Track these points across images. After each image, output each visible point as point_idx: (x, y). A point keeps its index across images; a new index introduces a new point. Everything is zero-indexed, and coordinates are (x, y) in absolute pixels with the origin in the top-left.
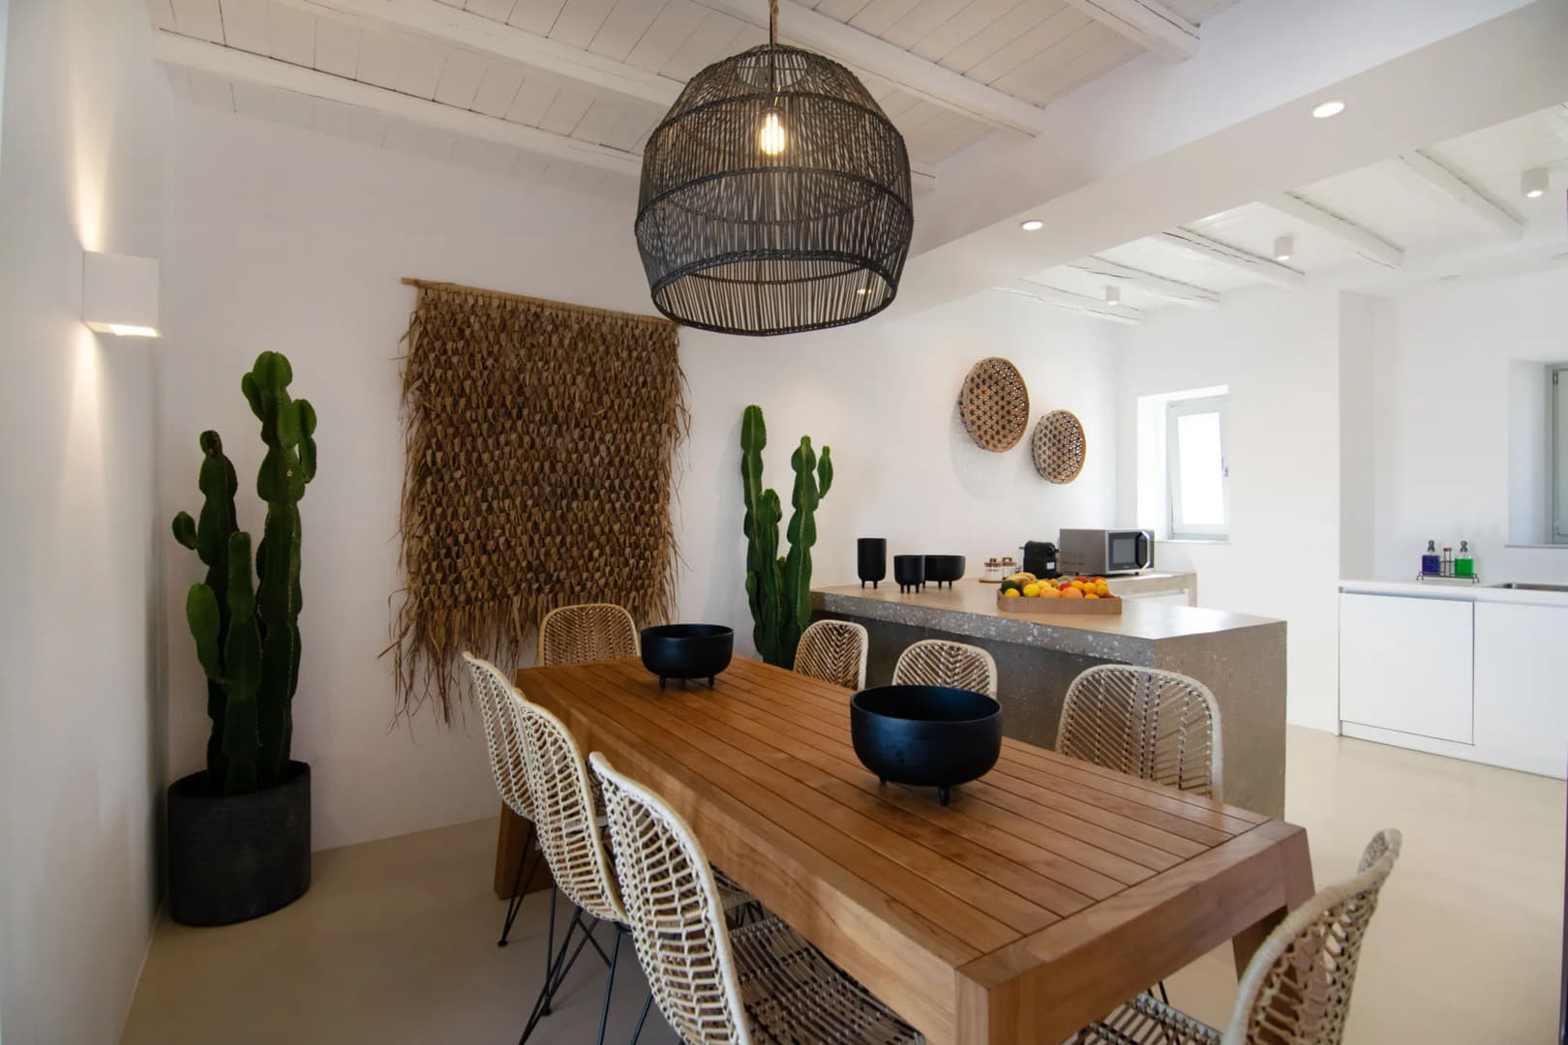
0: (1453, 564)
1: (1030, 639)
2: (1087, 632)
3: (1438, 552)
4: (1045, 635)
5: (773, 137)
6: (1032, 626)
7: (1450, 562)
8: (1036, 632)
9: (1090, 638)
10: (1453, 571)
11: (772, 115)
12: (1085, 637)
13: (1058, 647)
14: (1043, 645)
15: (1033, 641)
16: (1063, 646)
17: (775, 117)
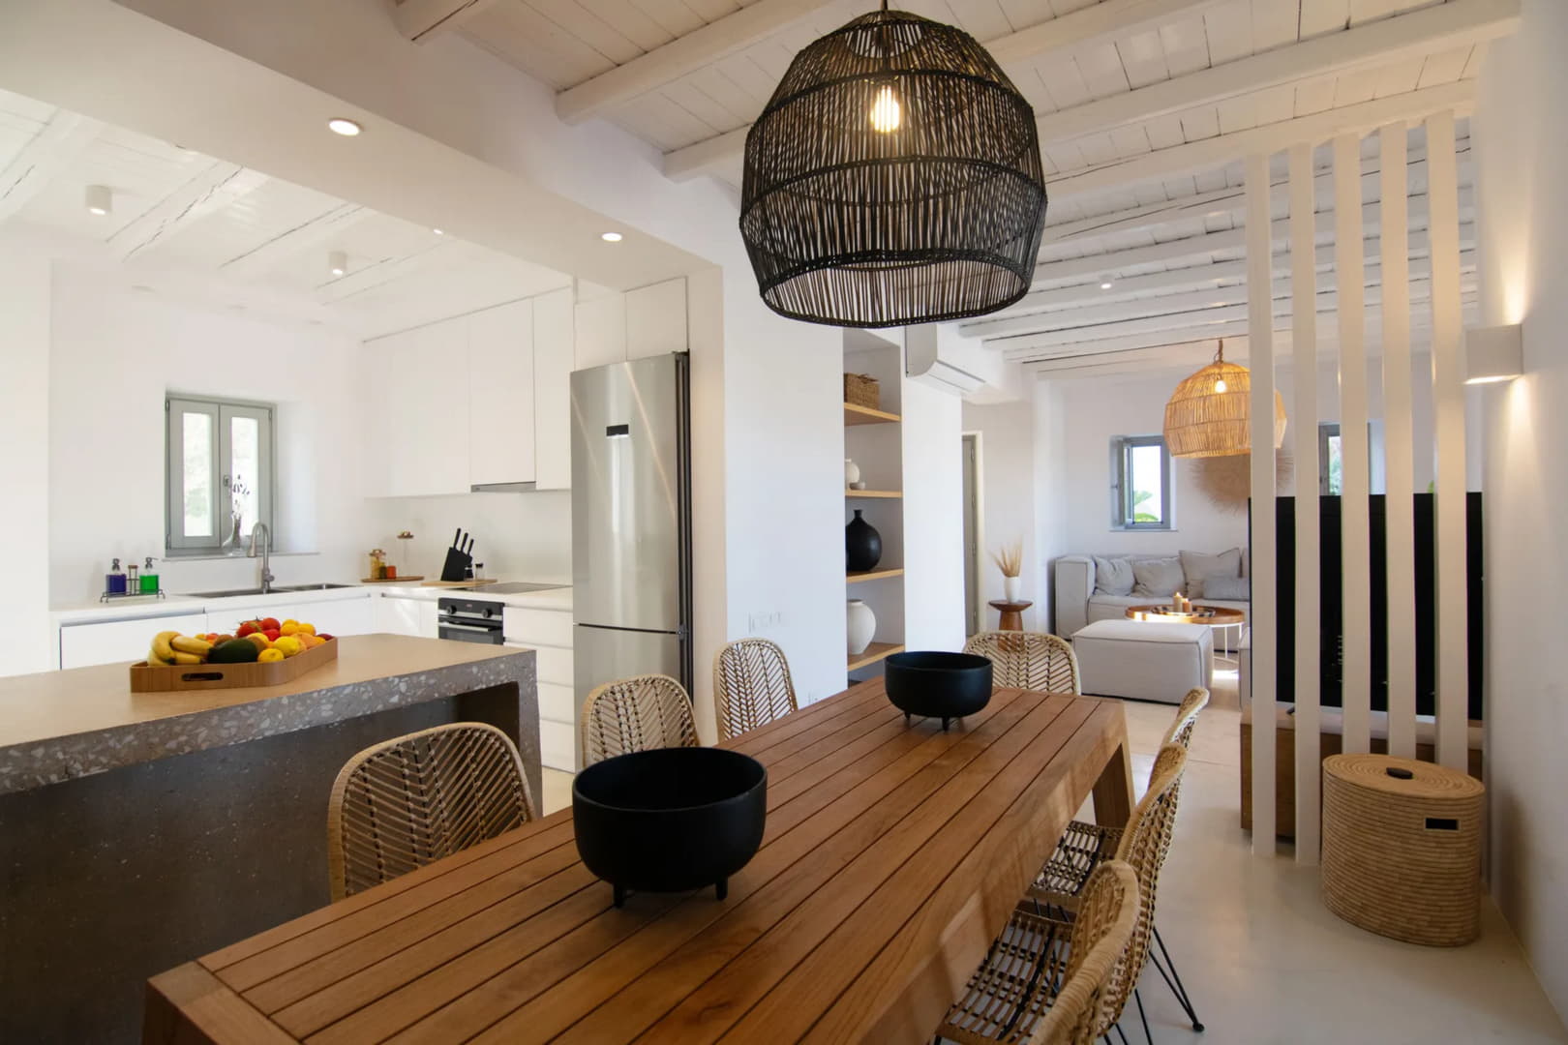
0: (138, 583)
1: (395, 699)
2: (469, 665)
3: (124, 570)
4: (419, 685)
5: (887, 113)
6: (397, 680)
7: (136, 580)
8: (403, 687)
9: (475, 670)
10: (138, 588)
11: (886, 88)
12: (469, 670)
13: (436, 695)
14: (416, 700)
15: (400, 700)
16: (443, 691)
17: (889, 91)
